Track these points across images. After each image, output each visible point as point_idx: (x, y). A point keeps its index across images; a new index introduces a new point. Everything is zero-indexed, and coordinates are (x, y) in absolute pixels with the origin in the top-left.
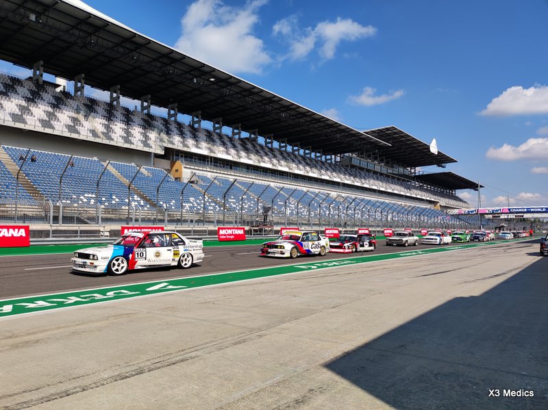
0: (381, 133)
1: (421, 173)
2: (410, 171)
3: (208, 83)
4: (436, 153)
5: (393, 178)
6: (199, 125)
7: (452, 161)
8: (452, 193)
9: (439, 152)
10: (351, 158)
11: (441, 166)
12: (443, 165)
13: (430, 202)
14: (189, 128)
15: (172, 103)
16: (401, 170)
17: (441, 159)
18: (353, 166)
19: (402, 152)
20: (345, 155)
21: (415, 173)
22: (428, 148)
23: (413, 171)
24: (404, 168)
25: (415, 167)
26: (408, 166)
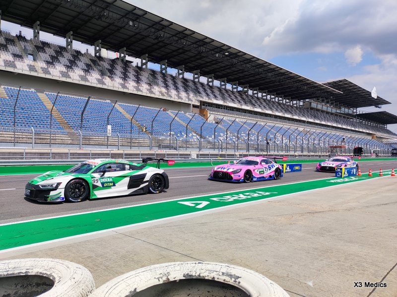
0: (335, 85)
1: (361, 113)
2: (353, 111)
4: (376, 98)
5: (340, 116)
6: (213, 84)
7: (387, 103)
8: (384, 127)
9: (378, 97)
10: (311, 103)
11: (378, 107)
12: (379, 106)
13: (369, 134)
14: (208, 87)
15: (196, 69)
16: (347, 110)
17: (379, 102)
18: (312, 109)
19: (349, 97)
20: (306, 100)
21: (356, 112)
22: (369, 94)
23: (355, 111)
24: (349, 108)
25: (357, 108)
26: (351, 108)
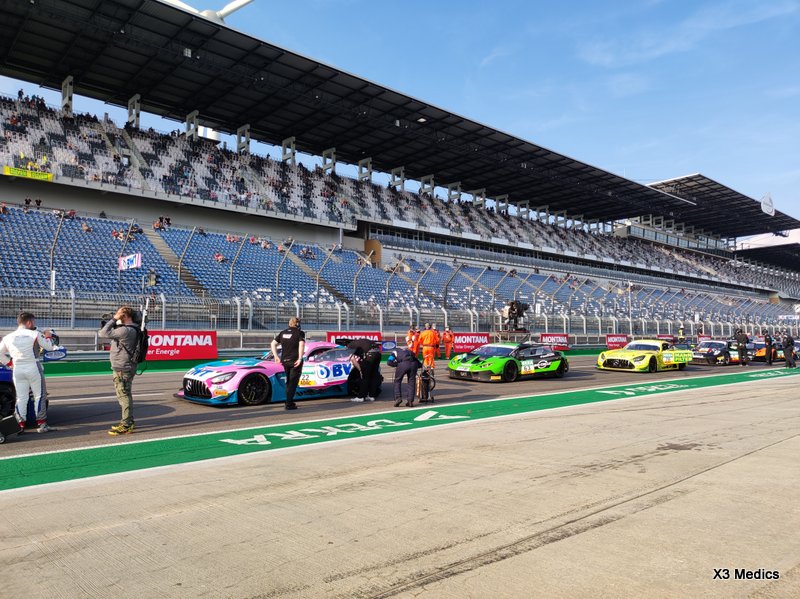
0: (678, 186)
1: (745, 247)
2: (727, 244)
3: (416, 125)
4: (773, 214)
5: (698, 255)
6: (403, 187)
9: (777, 212)
10: (629, 227)
11: (781, 235)
12: (784, 232)
14: (389, 193)
15: (364, 157)
16: (712, 243)
17: (781, 223)
18: (632, 239)
19: (714, 214)
20: (620, 222)
21: (735, 247)
22: (756, 205)
23: (731, 243)
24: (717, 239)
25: (735, 237)
26: (723, 236)
